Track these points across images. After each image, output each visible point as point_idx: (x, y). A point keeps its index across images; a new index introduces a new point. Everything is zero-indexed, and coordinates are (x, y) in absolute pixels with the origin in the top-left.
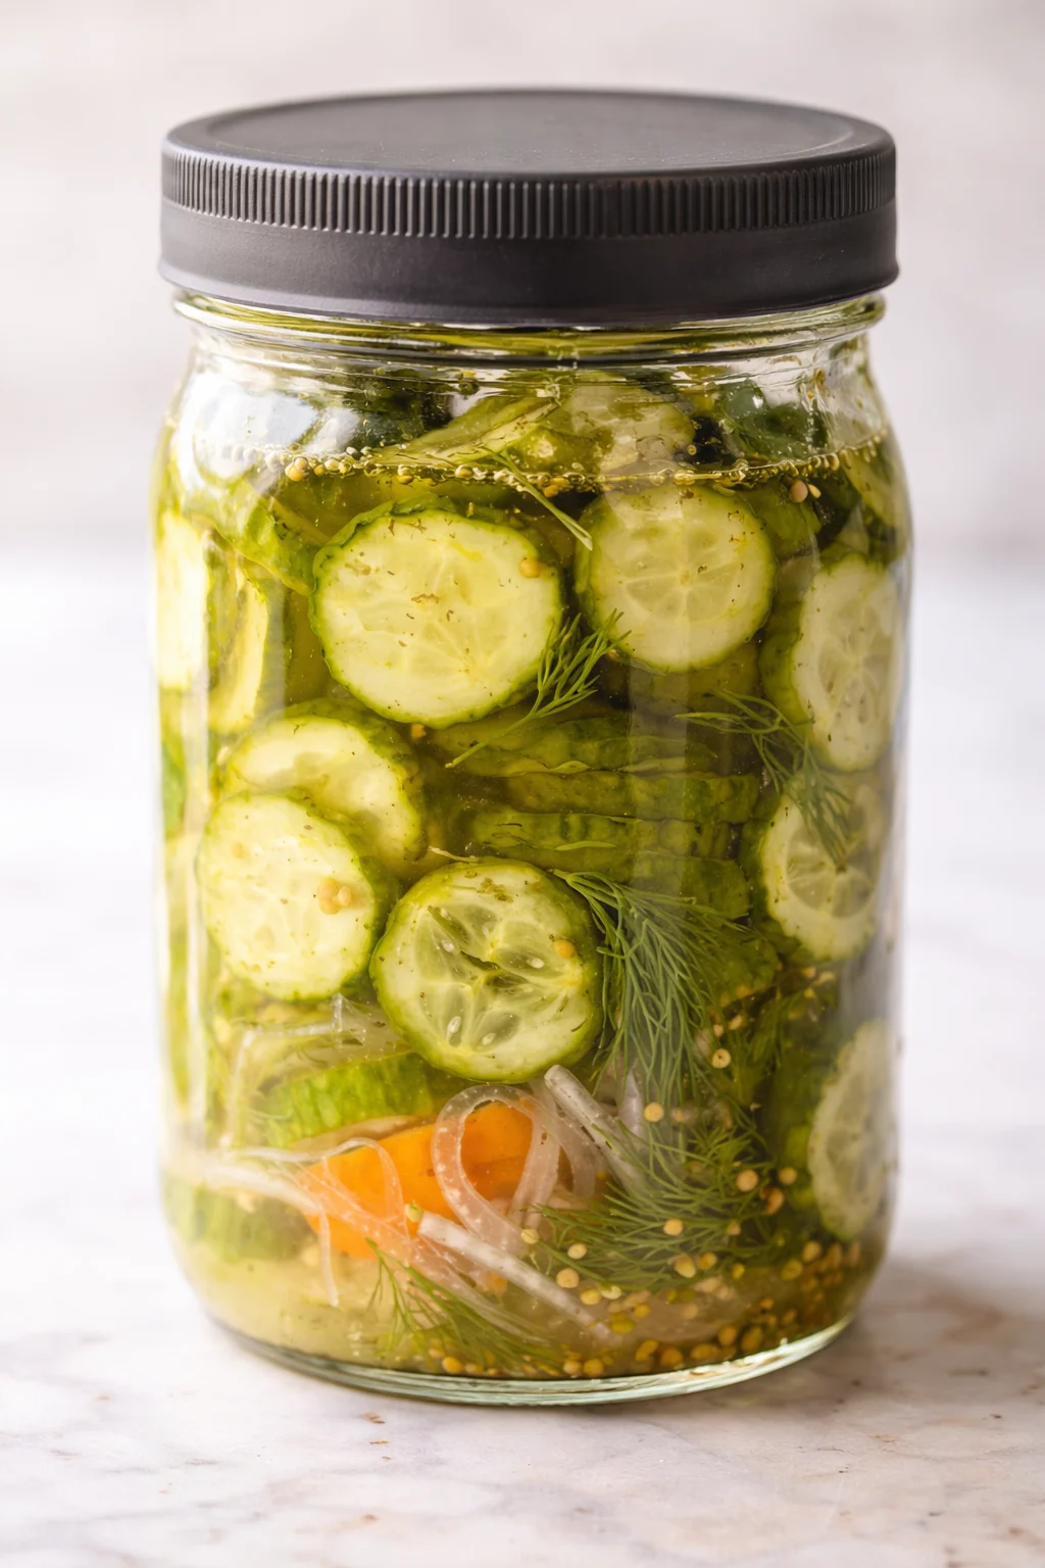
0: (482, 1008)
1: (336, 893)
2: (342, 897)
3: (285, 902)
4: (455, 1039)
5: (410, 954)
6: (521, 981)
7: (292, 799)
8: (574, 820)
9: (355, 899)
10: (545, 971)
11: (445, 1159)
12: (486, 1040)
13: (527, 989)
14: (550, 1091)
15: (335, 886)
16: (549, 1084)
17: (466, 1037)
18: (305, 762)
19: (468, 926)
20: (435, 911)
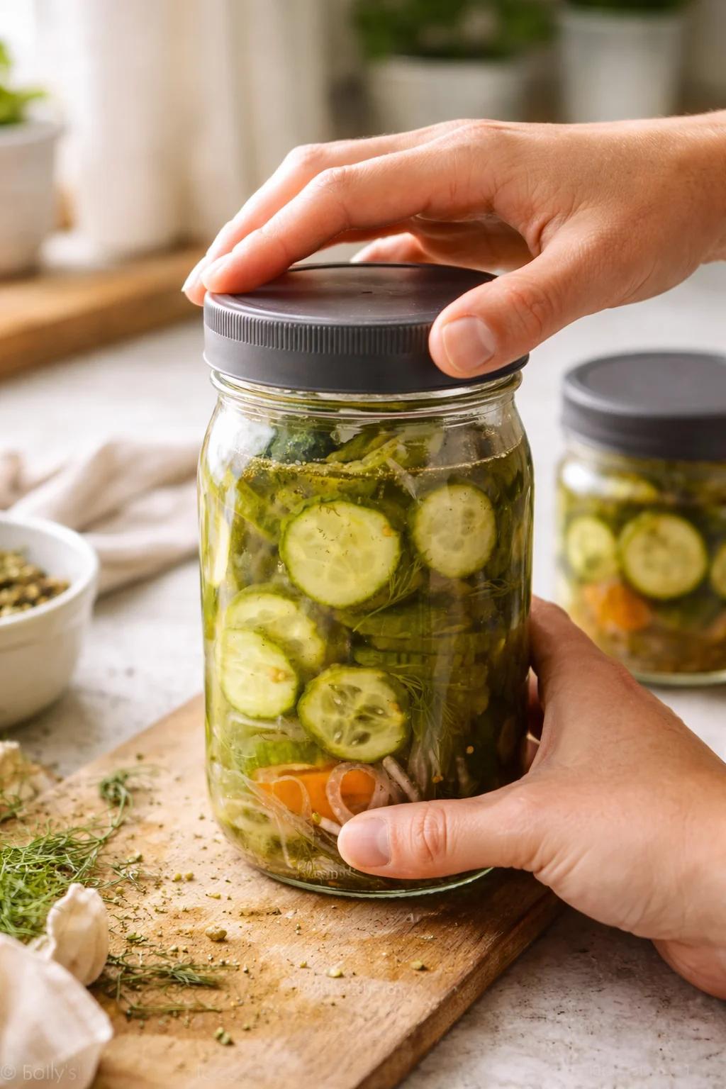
0: (352, 727)
1: (278, 675)
2: (281, 676)
3: (252, 675)
4: (339, 741)
5: (319, 702)
6: (372, 719)
7: (255, 632)
8: (404, 657)
9: (287, 677)
10: (384, 715)
11: (333, 794)
12: (354, 743)
13: (374, 722)
14: (385, 768)
15: (278, 671)
16: (384, 765)
17: (344, 740)
18: (264, 615)
19: (348, 693)
20: (332, 686)
